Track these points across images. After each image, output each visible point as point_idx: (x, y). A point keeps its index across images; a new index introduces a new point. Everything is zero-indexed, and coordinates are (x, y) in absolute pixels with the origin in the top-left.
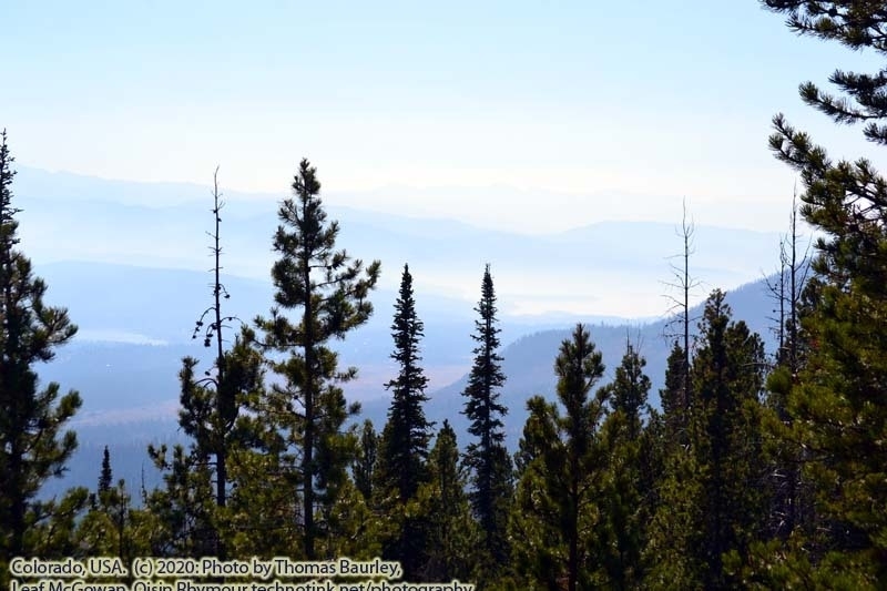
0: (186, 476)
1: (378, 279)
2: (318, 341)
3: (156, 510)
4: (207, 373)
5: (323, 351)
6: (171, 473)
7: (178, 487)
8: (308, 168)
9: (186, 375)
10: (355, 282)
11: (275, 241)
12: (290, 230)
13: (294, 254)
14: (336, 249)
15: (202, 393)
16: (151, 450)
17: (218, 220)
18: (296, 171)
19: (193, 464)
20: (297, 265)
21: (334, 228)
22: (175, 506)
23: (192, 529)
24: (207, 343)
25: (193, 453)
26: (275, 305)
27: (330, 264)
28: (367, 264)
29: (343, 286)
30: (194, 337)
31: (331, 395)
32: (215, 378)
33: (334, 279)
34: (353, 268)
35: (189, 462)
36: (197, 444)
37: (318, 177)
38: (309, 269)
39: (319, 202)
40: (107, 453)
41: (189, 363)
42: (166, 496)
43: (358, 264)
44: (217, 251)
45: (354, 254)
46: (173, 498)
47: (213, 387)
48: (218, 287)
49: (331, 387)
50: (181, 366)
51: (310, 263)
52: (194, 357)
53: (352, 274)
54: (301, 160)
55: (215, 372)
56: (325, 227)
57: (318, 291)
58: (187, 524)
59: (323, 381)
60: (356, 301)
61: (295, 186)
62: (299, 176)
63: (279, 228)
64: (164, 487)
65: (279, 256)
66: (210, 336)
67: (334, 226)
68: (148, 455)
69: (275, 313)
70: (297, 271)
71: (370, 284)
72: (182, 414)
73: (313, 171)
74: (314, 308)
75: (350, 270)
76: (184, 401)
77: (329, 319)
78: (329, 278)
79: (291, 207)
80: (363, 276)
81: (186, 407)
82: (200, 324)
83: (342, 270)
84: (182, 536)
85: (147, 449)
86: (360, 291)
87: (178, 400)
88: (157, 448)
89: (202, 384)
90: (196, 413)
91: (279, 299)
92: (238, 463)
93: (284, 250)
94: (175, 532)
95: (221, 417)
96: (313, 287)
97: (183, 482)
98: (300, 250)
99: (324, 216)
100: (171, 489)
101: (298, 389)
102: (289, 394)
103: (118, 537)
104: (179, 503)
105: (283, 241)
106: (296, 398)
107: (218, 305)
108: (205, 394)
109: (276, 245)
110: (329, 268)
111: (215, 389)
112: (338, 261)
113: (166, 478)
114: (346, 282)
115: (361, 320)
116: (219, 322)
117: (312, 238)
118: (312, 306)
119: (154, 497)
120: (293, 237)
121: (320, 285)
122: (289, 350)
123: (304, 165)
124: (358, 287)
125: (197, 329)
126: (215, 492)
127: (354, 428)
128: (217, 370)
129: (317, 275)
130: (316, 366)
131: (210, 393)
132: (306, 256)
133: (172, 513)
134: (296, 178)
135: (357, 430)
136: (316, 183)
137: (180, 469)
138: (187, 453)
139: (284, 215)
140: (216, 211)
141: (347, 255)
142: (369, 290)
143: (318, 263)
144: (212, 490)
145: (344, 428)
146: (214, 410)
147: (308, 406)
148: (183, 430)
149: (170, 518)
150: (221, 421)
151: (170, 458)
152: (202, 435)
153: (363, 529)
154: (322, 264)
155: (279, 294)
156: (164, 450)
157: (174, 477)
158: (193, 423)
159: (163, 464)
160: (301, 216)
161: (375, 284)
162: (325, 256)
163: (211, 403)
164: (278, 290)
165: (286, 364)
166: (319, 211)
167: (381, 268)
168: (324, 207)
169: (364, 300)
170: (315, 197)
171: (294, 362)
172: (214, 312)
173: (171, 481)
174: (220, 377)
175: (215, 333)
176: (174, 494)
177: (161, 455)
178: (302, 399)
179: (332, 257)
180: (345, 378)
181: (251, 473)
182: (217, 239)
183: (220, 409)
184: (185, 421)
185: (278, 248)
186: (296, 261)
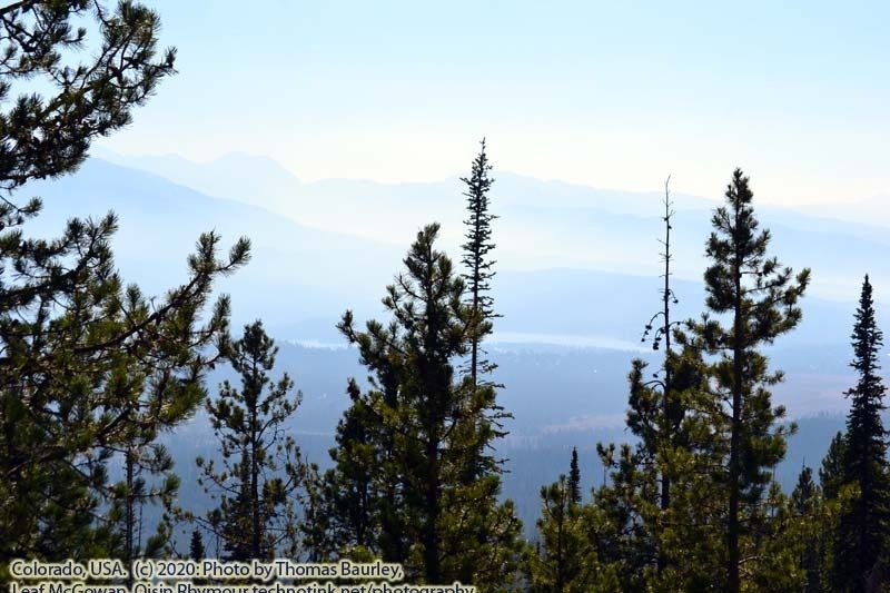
0: (632, 474)
1: (807, 286)
2: (747, 345)
3: (602, 506)
4: (655, 376)
5: (752, 355)
6: (618, 471)
7: (624, 485)
8: (742, 177)
9: (636, 377)
10: (785, 288)
11: (708, 247)
12: (723, 237)
13: (725, 261)
14: (767, 257)
15: (649, 394)
16: (600, 448)
17: (669, 227)
18: (730, 180)
19: (639, 463)
20: (729, 271)
21: (766, 236)
22: (621, 503)
23: (636, 525)
24: (656, 347)
25: (638, 452)
26: (706, 309)
27: (761, 270)
28: (797, 272)
29: (773, 292)
30: (643, 340)
31: (759, 398)
32: (662, 380)
33: (764, 286)
34: (783, 275)
35: (636, 461)
36: (643, 443)
37: (751, 186)
38: (740, 275)
39: (751, 211)
40: (575, 454)
41: (638, 365)
42: (612, 493)
43: (788, 272)
44: (667, 257)
45: (785, 261)
46: (619, 495)
47: (660, 389)
48: (667, 293)
49: (761, 391)
50: (631, 368)
51: (741, 270)
52: (644, 360)
53: (782, 281)
54: (734, 170)
55: (663, 375)
56: (756, 234)
57: (748, 296)
58: (632, 521)
59: (752, 385)
60: (784, 307)
61: (728, 194)
62: (733, 185)
63: (712, 234)
64: (611, 485)
65: (711, 262)
66: (659, 339)
67: (766, 233)
68: (597, 453)
69: (705, 318)
70: (729, 276)
71: (799, 292)
72: (630, 415)
73: (746, 180)
74: (744, 313)
75: (780, 277)
76: (633, 401)
77: (757, 325)
78: (759, 284)
79: (724, 215)
80: (793, 283)
81: (634, 408)
82: (649, 327)
83: (772, 277)
84: (627, 532)
85: (596, 447)
86: (790, 297)
87: (627, 400)
88: (606, 446)
89: (650, 386)
90: (644, 413)
91: (711, 304)
92: (667, 461)
93: (716, 257)
94: (620, 528)
95: (667, 418)
96: (744, 292)
97: (629, 480)
98: (731, 256)
99: (756, 224)
100: (618, 487)
101: (728, 390)
102: (719, 396)
103: (557, 530)
104: (624, 500)
105: (716, 247)
106: (726, 399)
107: (667, 310)
108: (652, 395)
109: (708, 251)
110: (760, 274)
111: (663, 391)
112: (769, 268)
113: (613, 475)
114: (776, 289)
115: (789, 325)
116: (667, 326)
117: (743, 246)
118: (742, 311)
119: (601, 493)
120: (724, 244)
121: (750, 291)
122: (719, 353)
123: (737, 174)
124: (788, 293)
125: (646, 333)
126: (660, 492)
127: (781, 429)
128: (665, 373)
129: (747, 281)
130: (745, 369)
131: (657, 395)
132: (737, 263)
133: (617, 509)
134: (730, 187)
135: (783, 432)
136: (749, 192)
137: (627, 467)
138: (633, 451)
139: (717, 222)
140: (667, 219)
141: (778, 262)
142: (798, 297)
143: (748, 270)
144: (657, 489)
145: (771, 430)
146: (660, 411)
147: (736, 407)
148: (630, 429)
149: (616, 514)
150: (667, 422)
151: (617, 457)
152: (648, 435)
153: (783, 528)
154: (753, 270)
155: (711, 298)
156: (612, 448)
157: (621, 475)
158: (641, 423)
159: (610, 462)
160: (733, 223)
161: (804, 292)
162: (755, 263)
163: (658, 405)
164: (709, 295)
165: (717, 366)
166: (751, 219)
167: (811, 276)
168: (754, 216)
169: (794, 307)
170: (747, 206)
171: (724, 365)
172: (663, 316)
173: (618, 479)
174: (667, 380)
175: (664, 336)
176: (620, 491)
177: (609, 453)
178: (731, 401)
179: (763, 264)
180: (772, 381)
181: (678, 470)
182: (667, 246)
183: (667, 411)
184: (632, 422)
185: (711, 254)
186: (728, 267)
